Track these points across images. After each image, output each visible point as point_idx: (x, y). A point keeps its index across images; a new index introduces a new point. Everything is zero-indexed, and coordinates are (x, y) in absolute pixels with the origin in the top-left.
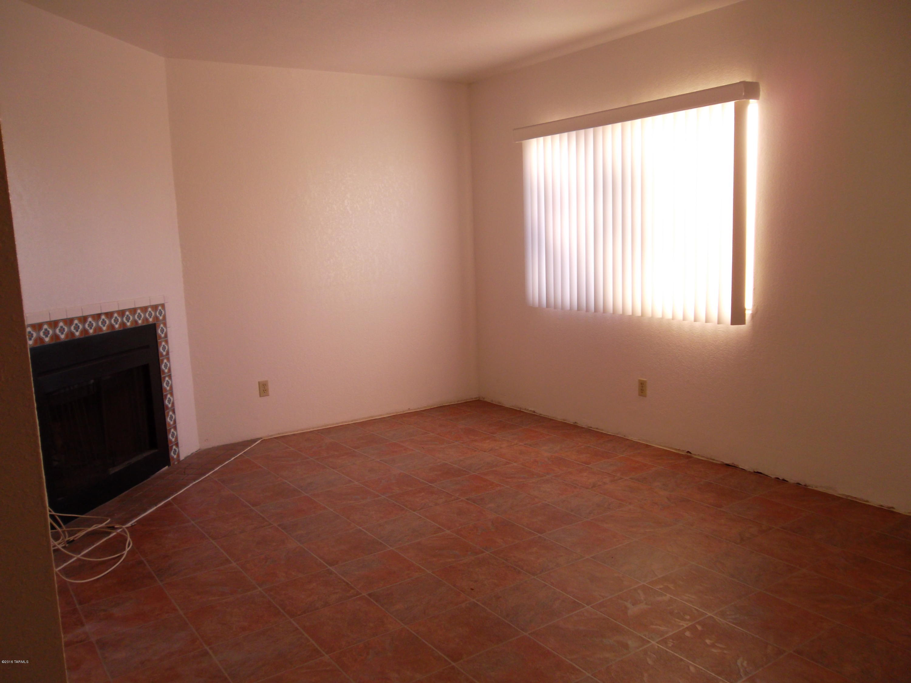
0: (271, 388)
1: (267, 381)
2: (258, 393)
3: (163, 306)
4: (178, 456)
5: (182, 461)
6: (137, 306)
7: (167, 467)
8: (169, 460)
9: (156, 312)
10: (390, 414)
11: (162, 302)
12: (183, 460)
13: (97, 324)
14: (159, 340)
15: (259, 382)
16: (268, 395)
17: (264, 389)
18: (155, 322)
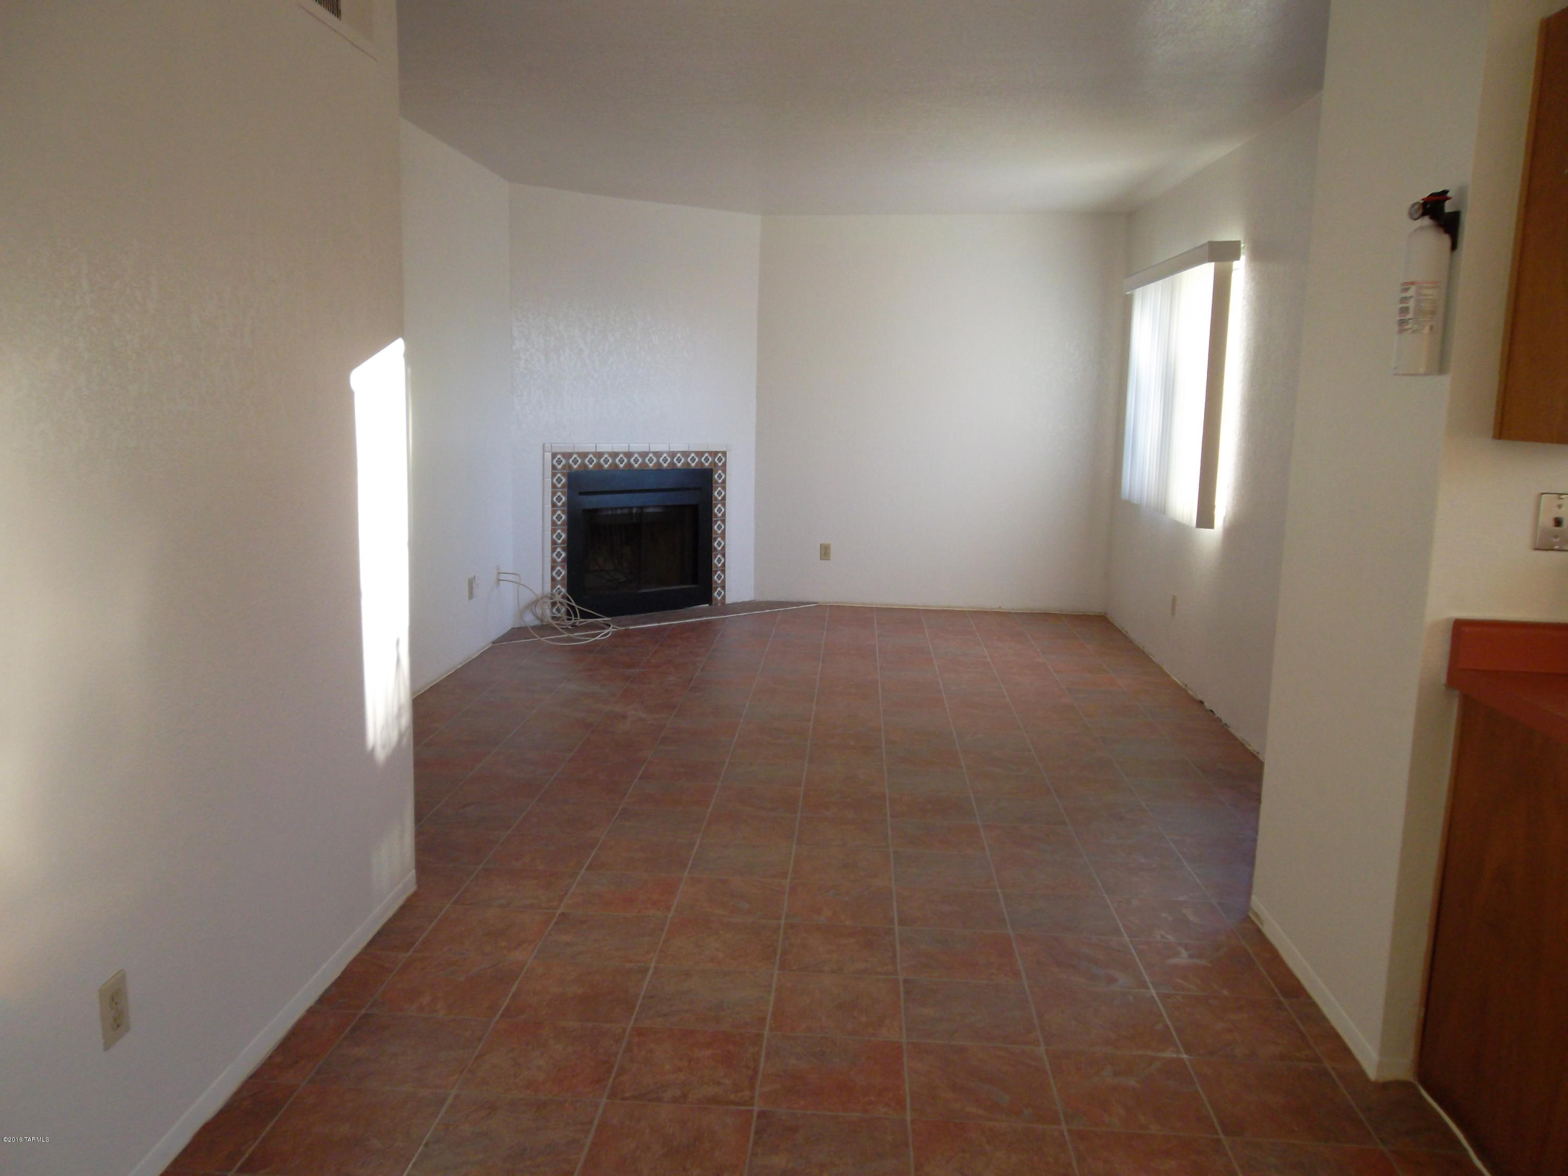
0: (833, 552)
1: (829, 545)
2: (819, 556)
3: (724, 454)
4: (724, 597)
5: (727, 604)
6: (691, 450)
7: (708, 605)
8: (712, 599)
9: (715, 458)
10: (974, 608)
11: (725, 450)
12: (730, 604)
13: (629, 461)
14: (714, 484)
15: (821, 545)
16: (829, 560)
17: (825, 552)
18: (712, 467)
